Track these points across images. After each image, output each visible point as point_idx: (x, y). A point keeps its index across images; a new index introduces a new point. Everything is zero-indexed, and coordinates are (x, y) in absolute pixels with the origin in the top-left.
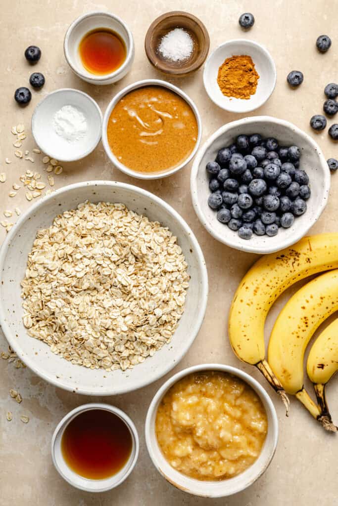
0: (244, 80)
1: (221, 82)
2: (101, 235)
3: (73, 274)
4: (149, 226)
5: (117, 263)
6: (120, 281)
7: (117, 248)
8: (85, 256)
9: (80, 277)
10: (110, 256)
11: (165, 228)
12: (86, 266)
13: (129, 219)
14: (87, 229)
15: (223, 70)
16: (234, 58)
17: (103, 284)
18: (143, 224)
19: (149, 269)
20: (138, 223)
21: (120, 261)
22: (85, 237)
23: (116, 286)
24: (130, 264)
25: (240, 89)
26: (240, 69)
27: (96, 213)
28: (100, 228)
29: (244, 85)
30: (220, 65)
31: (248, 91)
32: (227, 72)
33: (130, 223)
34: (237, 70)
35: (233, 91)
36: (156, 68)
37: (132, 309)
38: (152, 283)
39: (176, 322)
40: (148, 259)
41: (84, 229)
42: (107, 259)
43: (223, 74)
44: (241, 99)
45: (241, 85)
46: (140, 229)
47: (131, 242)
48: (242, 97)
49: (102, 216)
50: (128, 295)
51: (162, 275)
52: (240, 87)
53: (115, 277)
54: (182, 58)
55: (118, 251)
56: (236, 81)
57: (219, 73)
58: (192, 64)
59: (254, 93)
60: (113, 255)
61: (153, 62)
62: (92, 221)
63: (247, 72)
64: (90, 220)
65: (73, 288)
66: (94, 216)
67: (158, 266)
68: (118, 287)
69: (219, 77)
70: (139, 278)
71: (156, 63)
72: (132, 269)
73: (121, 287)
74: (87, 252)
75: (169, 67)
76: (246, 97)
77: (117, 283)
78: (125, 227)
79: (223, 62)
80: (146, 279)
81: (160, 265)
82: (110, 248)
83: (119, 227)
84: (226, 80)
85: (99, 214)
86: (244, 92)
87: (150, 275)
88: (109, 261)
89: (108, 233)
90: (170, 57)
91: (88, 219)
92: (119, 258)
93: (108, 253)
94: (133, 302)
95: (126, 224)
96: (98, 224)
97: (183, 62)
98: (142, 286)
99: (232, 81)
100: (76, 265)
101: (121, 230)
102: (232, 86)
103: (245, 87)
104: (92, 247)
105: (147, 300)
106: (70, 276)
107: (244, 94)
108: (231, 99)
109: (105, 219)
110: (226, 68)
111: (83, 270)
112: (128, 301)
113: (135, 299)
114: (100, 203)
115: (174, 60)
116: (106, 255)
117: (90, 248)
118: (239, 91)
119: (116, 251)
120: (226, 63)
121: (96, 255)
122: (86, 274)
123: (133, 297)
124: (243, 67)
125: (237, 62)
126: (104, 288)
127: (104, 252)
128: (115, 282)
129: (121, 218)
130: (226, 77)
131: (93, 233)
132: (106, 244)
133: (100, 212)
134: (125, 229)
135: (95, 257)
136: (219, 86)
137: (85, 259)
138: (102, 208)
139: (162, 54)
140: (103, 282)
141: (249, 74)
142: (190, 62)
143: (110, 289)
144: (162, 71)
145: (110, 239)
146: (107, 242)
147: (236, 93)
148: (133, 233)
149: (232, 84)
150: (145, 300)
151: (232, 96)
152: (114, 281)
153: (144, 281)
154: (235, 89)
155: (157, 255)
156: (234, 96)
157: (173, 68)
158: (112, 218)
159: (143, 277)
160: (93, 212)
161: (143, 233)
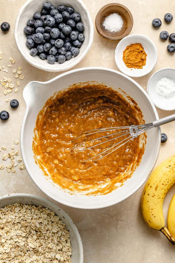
0: (139, 58)
1: (125, 60)
2: (12, 225)
3: (4, 251)
4: (37, 210)
5: (26, 237)
6: (31, 246)
7: (23, 229)
8: (7, 240)
9: (8, 252)
10: (21, 234)
11: (46, 209)
12: (10, 244)
13: (24, 210)
14: (3, 224)
15: (126, 53)
16: (132, 45)
17: (22, 251)
18: (33, 210)
19: (45, 235)
20: (30, 210)
21: (27, 235)
22: (4, 228)
23: (30, 250)
24: (33, 235)
25: (136, 63)
26: (136, 52)
27: (5, 213)
28: (10, 221)
29: (139, 61)
30: (124, 50)
31: (141, 64)
32: (128, 54)
33: (26, 212)
34: (134, 52)
35: (133, 65)
36: (101, 35)
37: (42, 260)
38: (49, 242)
39: (69, 258)
40: (42, 230)
41: (2, 224)
42: (20, 237)
43: (126, 56)
44: (137, 68)
45: (137, 60)
46: (33, 213)
47: (29, 223)
48: (138, 67)
49: (9, 213)
50: (38, 252)
51: (52, 236)
52: (136, 62)
53: (28, 245)
54: (116, 31)
55: (24, 230)
56: (134, 59)
57: (124, 54)
58: (121, 34)
59: (145, 65)
60: (22, 233)
61: (99, 32)
62: (4, 218)
63: (140, 53)
64: (3, 218)
65: (6, 259)
66: (5, 215)
67: (49, 232)
68: (31, 250)
69: (124, 57)
70: (40, 241)
71: (101, 32)
72: (35, 237)
73: (32, 249)
74: (7, 237)
75: (108, 35)
76: (140, 68)
77: (30, 248)
78: (24, 216)
79: (125, 48)
80: (45, 241)
81: (50, 231)
82: (20, 230)
83: (20, 217)
84: (128, 58)
85: (7, 213)
86: (139, 64)
87: (46, 238)
88: (21, 237)
89: (15, 223)
90: (109, 29)
91: (2, 218)
92: (26, 234)
93: (19, 234)
94: (42, 256)
95: (24, 214)
96: (8, 219)
97: (116, 33)
98: (43, 245)
99: (131, 59)
100: (4, 246)
101: (22, 218)
102: (131, 62)
103: (139, 62)
104: (9, 233)
105: (49, 253)
106: (3, 253)
107: (139, 66)
108: (132, 69)
109: (11, 214)
110: (127, 51)
111: (8, 247)
112: (39, 256)
113: (42, 254)
114: (5, 207)
115: (111, 31)
116: (18, 235)
117: (9, 234)
118: (136, 64)
119: (23, 231)
120: (127, 49)
121: (13, 237)
122: (11, 249)
123: (41, 253)
124: (137, 50)
125: (133, 47)
126: (24, 253)
127: (17, 234)
128: (29, 248)
129: (20, 210)
130: (128, 57)
131: (7, 225)
132: (16, 229)
133: (7, 211)
134: (24, 217)
135: (13, 238)
136: (124, 62)
137: (7, 241)
138: (8, 209)
139: (104, 27)
140: (22, 250)
141: (141, 54)
142: (120, 34)
143: (27, 253)
144: (104, 37)
145: (17, 225)
146: (16, 227)
147: (134, 66)
148: (29, 218)
149: (132, 61)
150: (48, 253)
151: (132, 67)
152: (27, 248)
153: (44, 242)
154: (134, 63)
155: (46, 225)
156: (133, 68)
157: (110, 36)
158: (15, 213)
159: (42, 240)
160: (4, 213)
161: (34, 215)
